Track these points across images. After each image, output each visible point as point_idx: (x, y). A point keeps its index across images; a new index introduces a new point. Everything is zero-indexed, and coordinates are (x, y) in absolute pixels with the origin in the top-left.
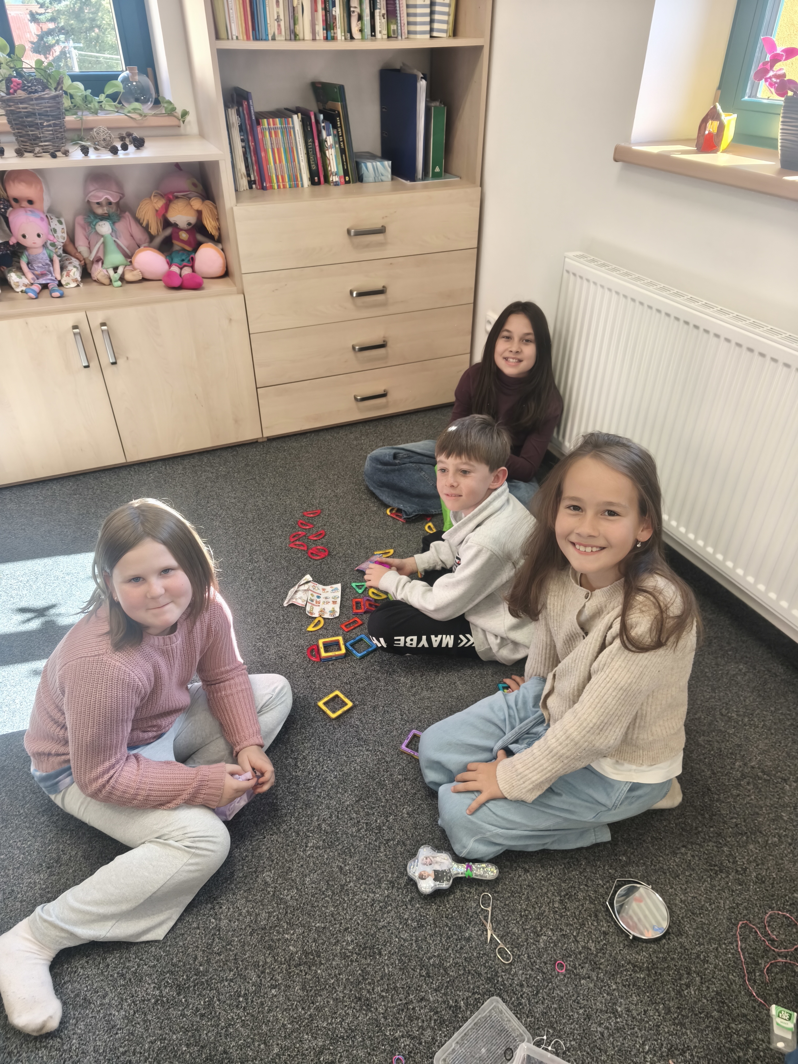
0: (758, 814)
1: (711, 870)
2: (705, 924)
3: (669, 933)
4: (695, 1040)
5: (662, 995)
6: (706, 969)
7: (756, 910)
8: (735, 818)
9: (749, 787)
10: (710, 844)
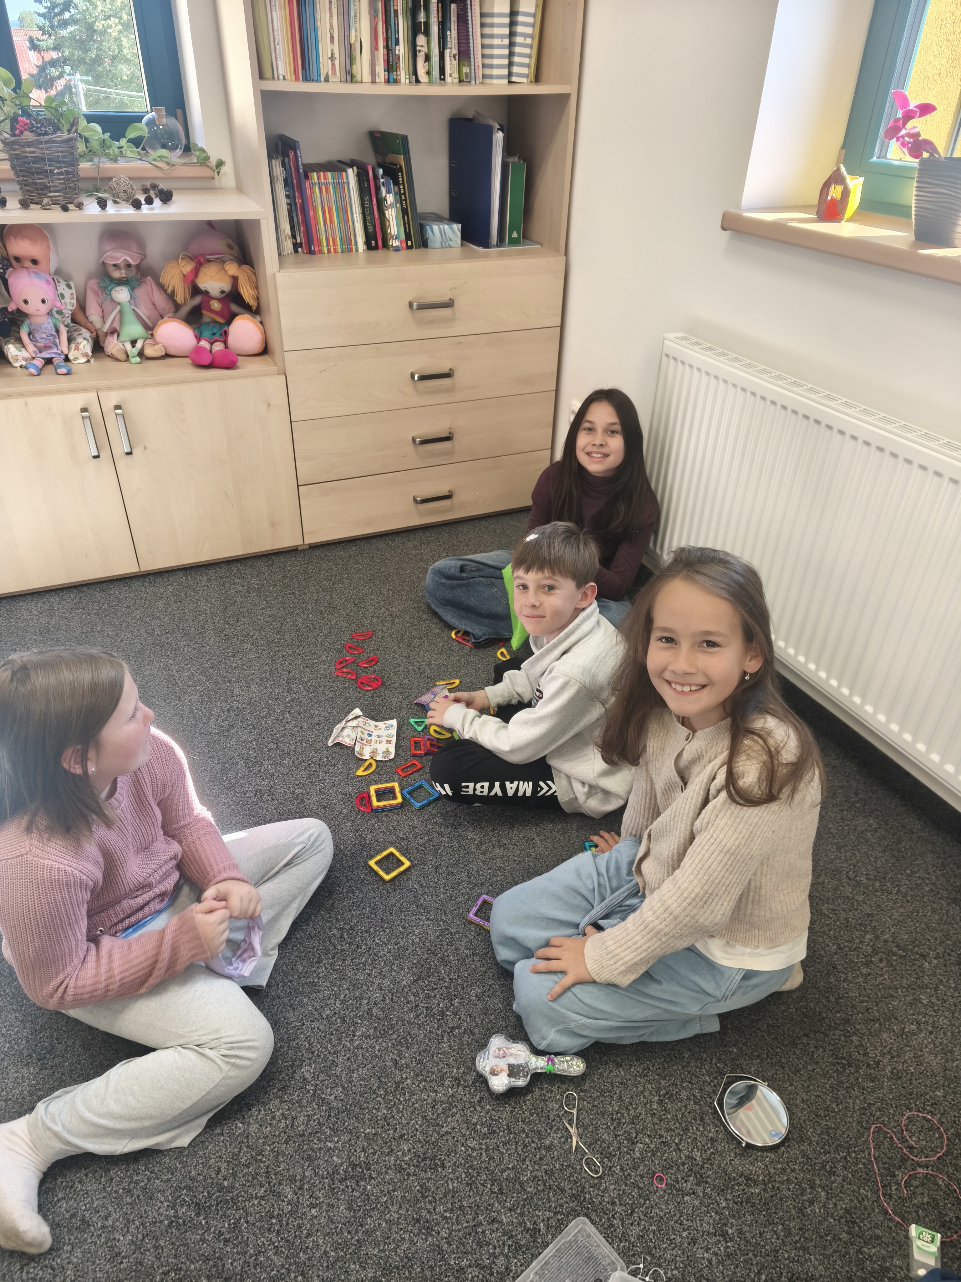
0: (892, 996)
1: (838, 1063)
2: (831, 1128)
3: (789, 1140)
4: (821, 1268)
5: (781, 1214)
6: (833, 1182)
7: (891, 1111)
8: (866, 1001)
9: (881, 965)
10: (837, 1032)
